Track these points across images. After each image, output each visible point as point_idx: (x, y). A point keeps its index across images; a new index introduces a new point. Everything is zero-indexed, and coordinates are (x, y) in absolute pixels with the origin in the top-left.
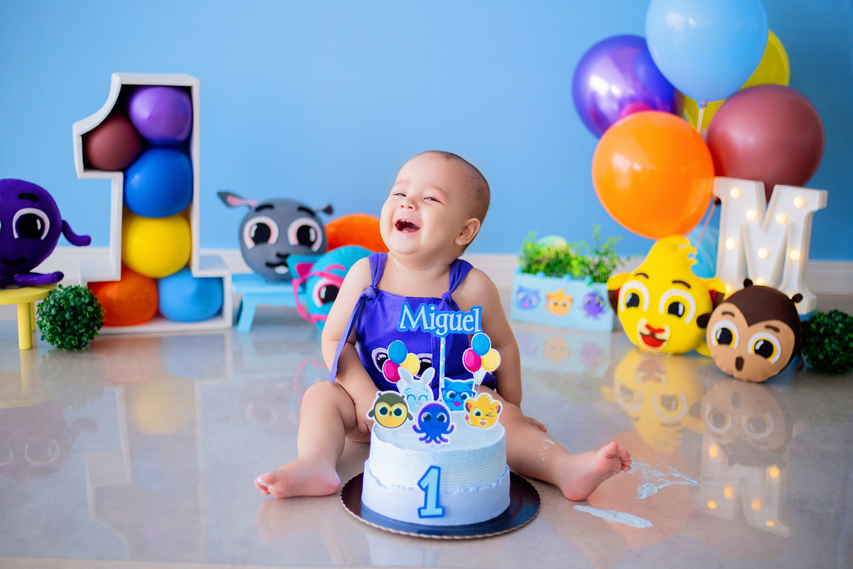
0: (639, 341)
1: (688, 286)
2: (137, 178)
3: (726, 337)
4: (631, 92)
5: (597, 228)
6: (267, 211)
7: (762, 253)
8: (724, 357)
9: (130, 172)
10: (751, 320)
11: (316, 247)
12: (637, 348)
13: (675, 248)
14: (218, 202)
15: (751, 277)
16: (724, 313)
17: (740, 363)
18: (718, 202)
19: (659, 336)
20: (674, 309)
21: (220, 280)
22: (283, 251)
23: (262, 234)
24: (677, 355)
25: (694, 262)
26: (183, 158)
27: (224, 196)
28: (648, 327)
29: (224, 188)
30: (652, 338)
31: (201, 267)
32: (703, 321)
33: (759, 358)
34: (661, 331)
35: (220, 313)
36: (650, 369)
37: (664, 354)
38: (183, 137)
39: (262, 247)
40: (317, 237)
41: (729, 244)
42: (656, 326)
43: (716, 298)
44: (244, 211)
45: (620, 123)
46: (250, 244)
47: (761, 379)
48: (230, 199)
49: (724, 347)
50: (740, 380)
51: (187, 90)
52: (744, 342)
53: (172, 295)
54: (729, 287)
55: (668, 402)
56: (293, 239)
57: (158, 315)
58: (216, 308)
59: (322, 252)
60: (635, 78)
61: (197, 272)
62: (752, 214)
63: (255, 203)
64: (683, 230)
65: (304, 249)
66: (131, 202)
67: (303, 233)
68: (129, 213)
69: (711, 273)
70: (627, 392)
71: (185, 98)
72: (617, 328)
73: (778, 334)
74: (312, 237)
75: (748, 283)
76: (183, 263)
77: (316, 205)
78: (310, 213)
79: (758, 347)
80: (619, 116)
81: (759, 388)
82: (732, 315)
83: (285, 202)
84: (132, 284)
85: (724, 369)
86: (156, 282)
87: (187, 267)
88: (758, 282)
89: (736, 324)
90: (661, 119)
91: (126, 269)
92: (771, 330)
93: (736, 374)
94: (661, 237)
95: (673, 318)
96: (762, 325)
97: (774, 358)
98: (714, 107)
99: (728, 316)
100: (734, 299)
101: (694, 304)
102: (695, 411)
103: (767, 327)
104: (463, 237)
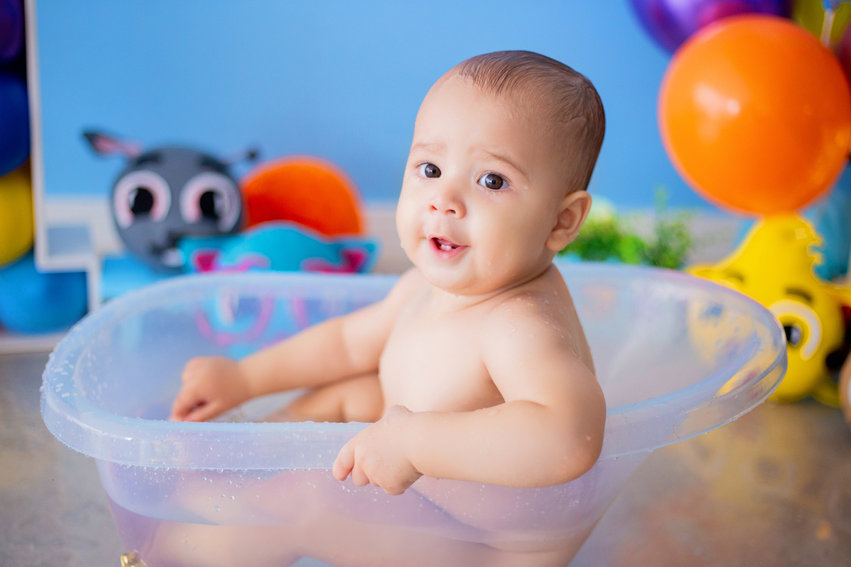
1: (808, 299)
11: (227, 224)
13: (790, 236)
14: (80, 150)
21: (83, 275)
22: (176, 230)
23: (143, 202)
25: (818, 259)
27: (92, 139)
31: (53, 250)
38: (12, 51)
39: (145, 225)
40: (229, 209)
44: (115, 163)
46: (125, 217)
48: (103, 144)
55: (767, 469)
56: (190, 209)
59: (237, 230)
61: (45, 261)
63: (136, 151)
64: (799, 204)
65: (207, 227)
70: (705, 453)
76: (23, 244)
80: (702, 25)
83: (181, 152)
87: (30, 252)
102: (813, 488)
104: (560, 232)
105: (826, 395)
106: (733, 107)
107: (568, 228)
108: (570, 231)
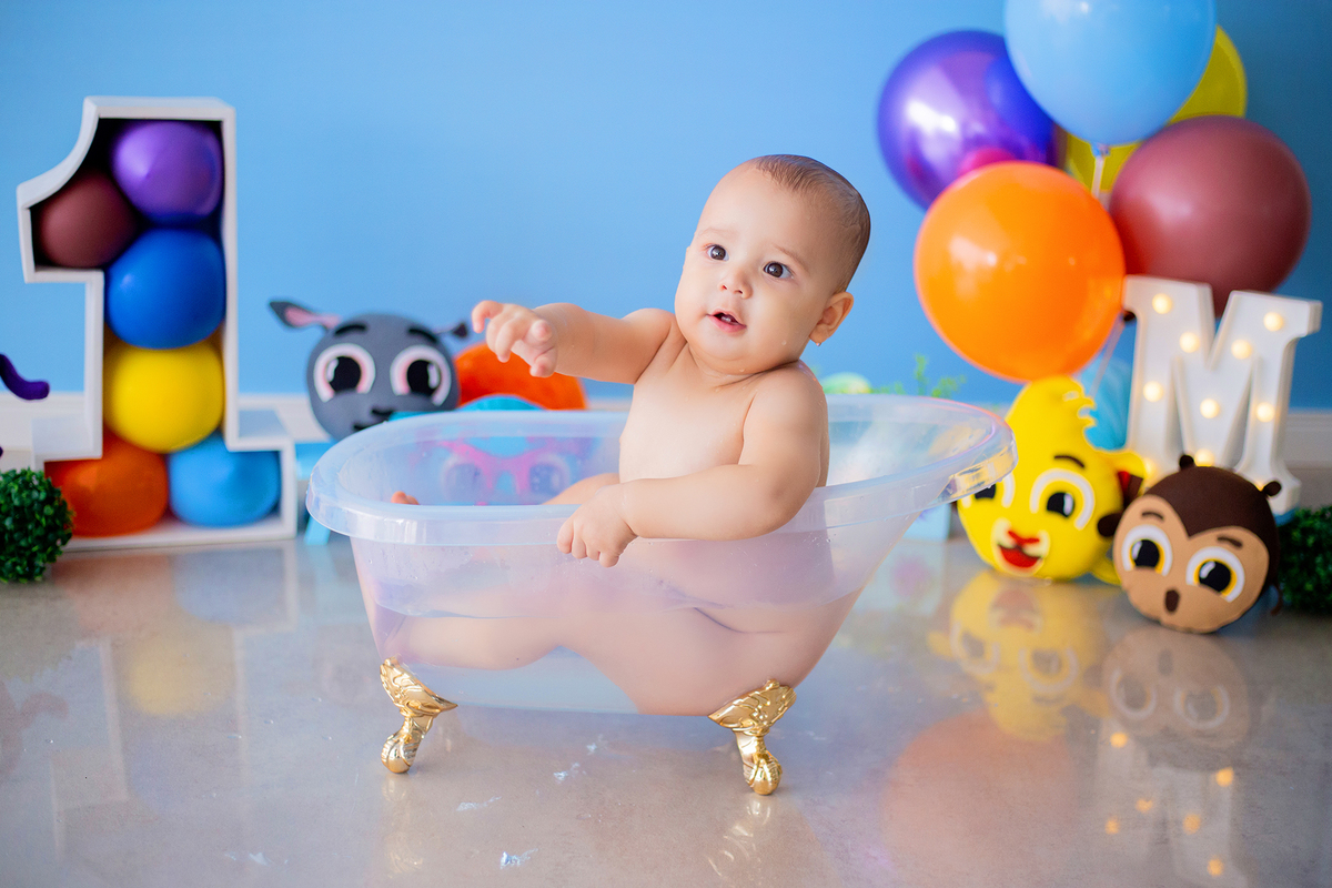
0: (997, 559)
1: (1080, 464)
2: (127, 280)
3: (1148, 555)
4: (978, 128)
5: (922, 363)
6: (354, 336)
7: (1208, 408)
8: (1146, 589)
9: (115, 271)
10: (1194, 526)
11: (440, 397)
12: (992, 570)
13: (1057, 398)
14: (271, 320)
15: (1189, 451)
16: (1146, 514)
17: (1172, 600)
18: (1129, 317)
19: (1031, 550)
20: (1056, 503)
21: (276, 455)
22: (384, 404)
23: (346, 375)
24: (1062, 581)
25: (1091, 422)
26: (209, 246)
27: (281, 309)
28: (1012, 534)
29: (282, 294)
30: (1019, 554)
31: (242, 433)
32: (1108, 526)
33: (1207, 592)
34: (1034, 540)
35: (275, 510)
36: (1014, 606)
37: (1039, 580)
38: (207, 208)
39: (346, 397)
40: (440, 379)
41: (1151, 391)
42: (1024, 532)
43: (1128, 486)
44: (314, 335)
45: (961, 185)
46: (325, 392)
47: (1208, 627)
48: (292, 314)
49: (1145, 573)
50: (1172, 628)
51: (214, 128)
52: (1180, 563)
53: (193, 483)
54: (1153, 466)
55: (1044, 661)
56: (399, 384)
57: (168, 515)
58: (268, 502)
59: (450, 404)
60: (986, 105)
61: (234, 441)
62: (1190, 341)
63: (335, 321)
64: (1071, 366)
65: (419, 400)
66: (119, 323)
67: (418, 373)
68: (115, 342)
69: (1119, 442)
70: (976, 647)
71: (210, 141)
72: (956, 532)
73: (1239, 552)
74: (433, 380)
75: (1186, 461)
76: (211, 425)
77: (440, 323)
78: (430, 338)
79: (1205, 573)
80: (958, 174)
81: (1205, 643)
82: (1160, 516)
83: (386, 320)
84: (122, 462)
85: (1145, 608)
86: (163, 459)
87: (218, 432)
88: (1203, 459)
89: (1166, 532)
90: (1030, 175)
91: (112, 437)
92: (1227, 545)
93: (1165, 617)
94: (1035, 378)
95: (1055, 519)
96: (1212, 535)
97: (1233, 592)
98: (1121, 155)
99: (1152, 520)
100: (1162, 489)
101: (1092, 495)
102: (1094, 675)
103: (1222, 539)
104: (822, 327)
105: (1104, 574)
106: (991, 259)
107: (829, 324)
108: (830, 327)
